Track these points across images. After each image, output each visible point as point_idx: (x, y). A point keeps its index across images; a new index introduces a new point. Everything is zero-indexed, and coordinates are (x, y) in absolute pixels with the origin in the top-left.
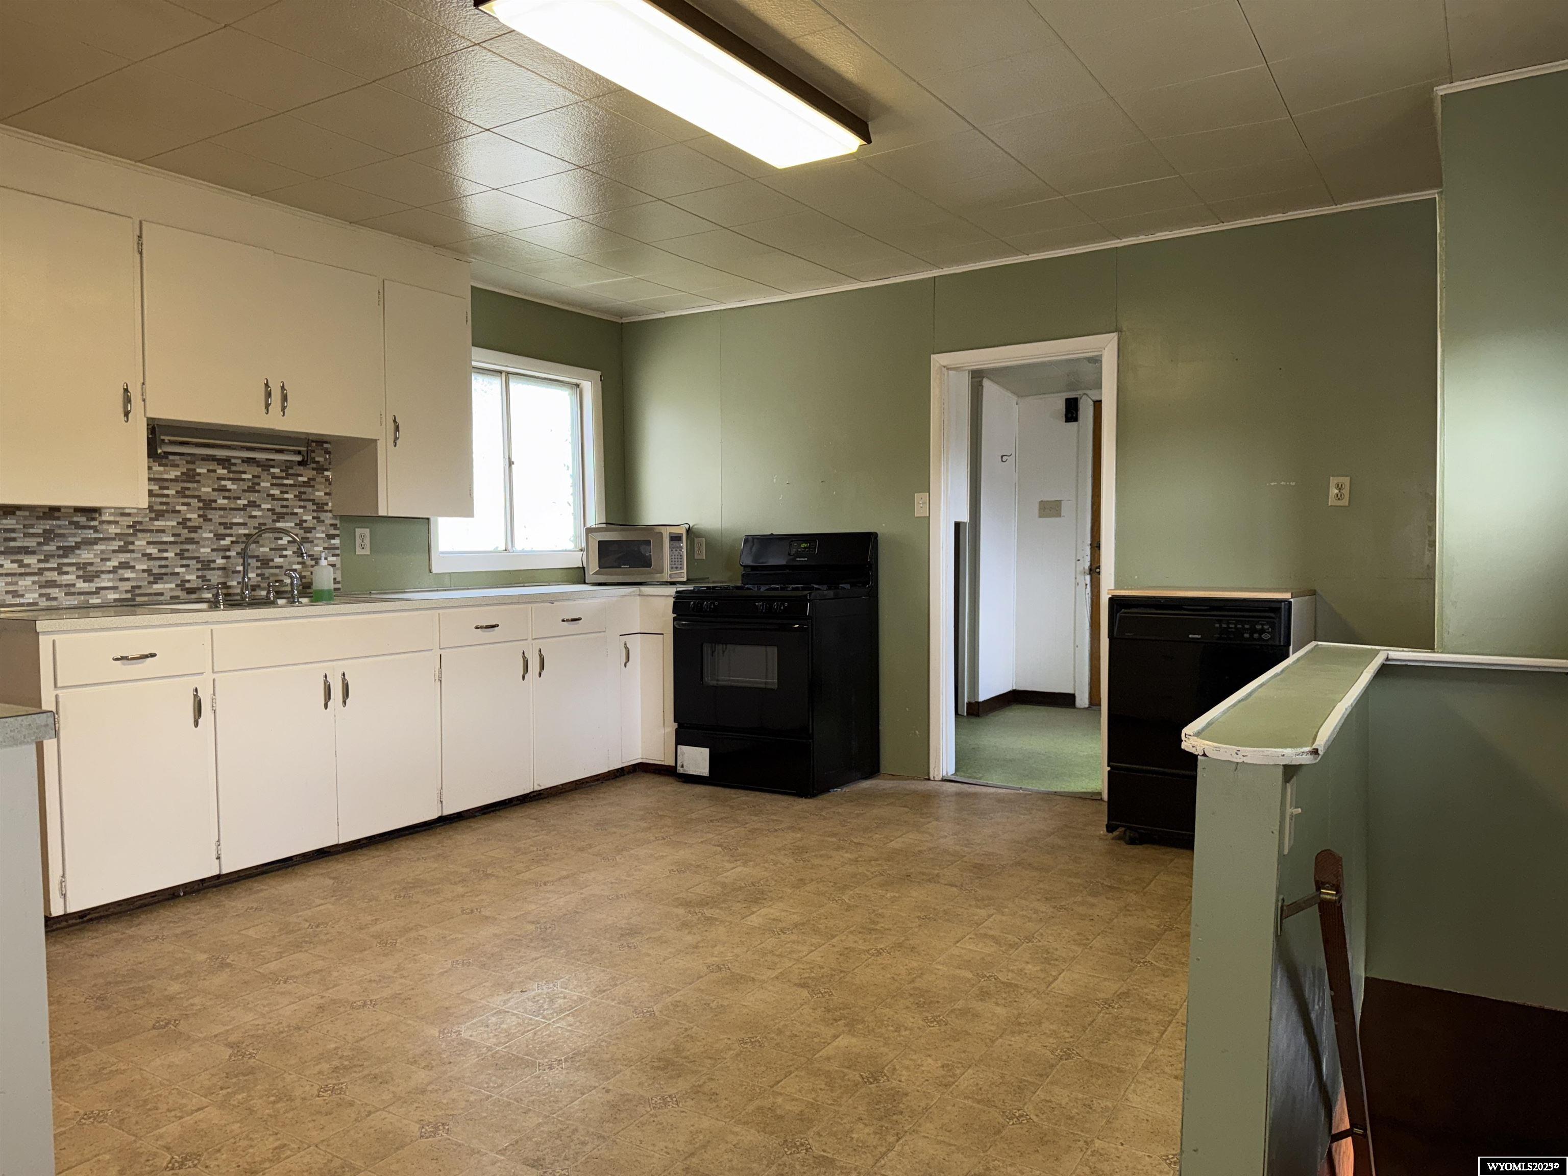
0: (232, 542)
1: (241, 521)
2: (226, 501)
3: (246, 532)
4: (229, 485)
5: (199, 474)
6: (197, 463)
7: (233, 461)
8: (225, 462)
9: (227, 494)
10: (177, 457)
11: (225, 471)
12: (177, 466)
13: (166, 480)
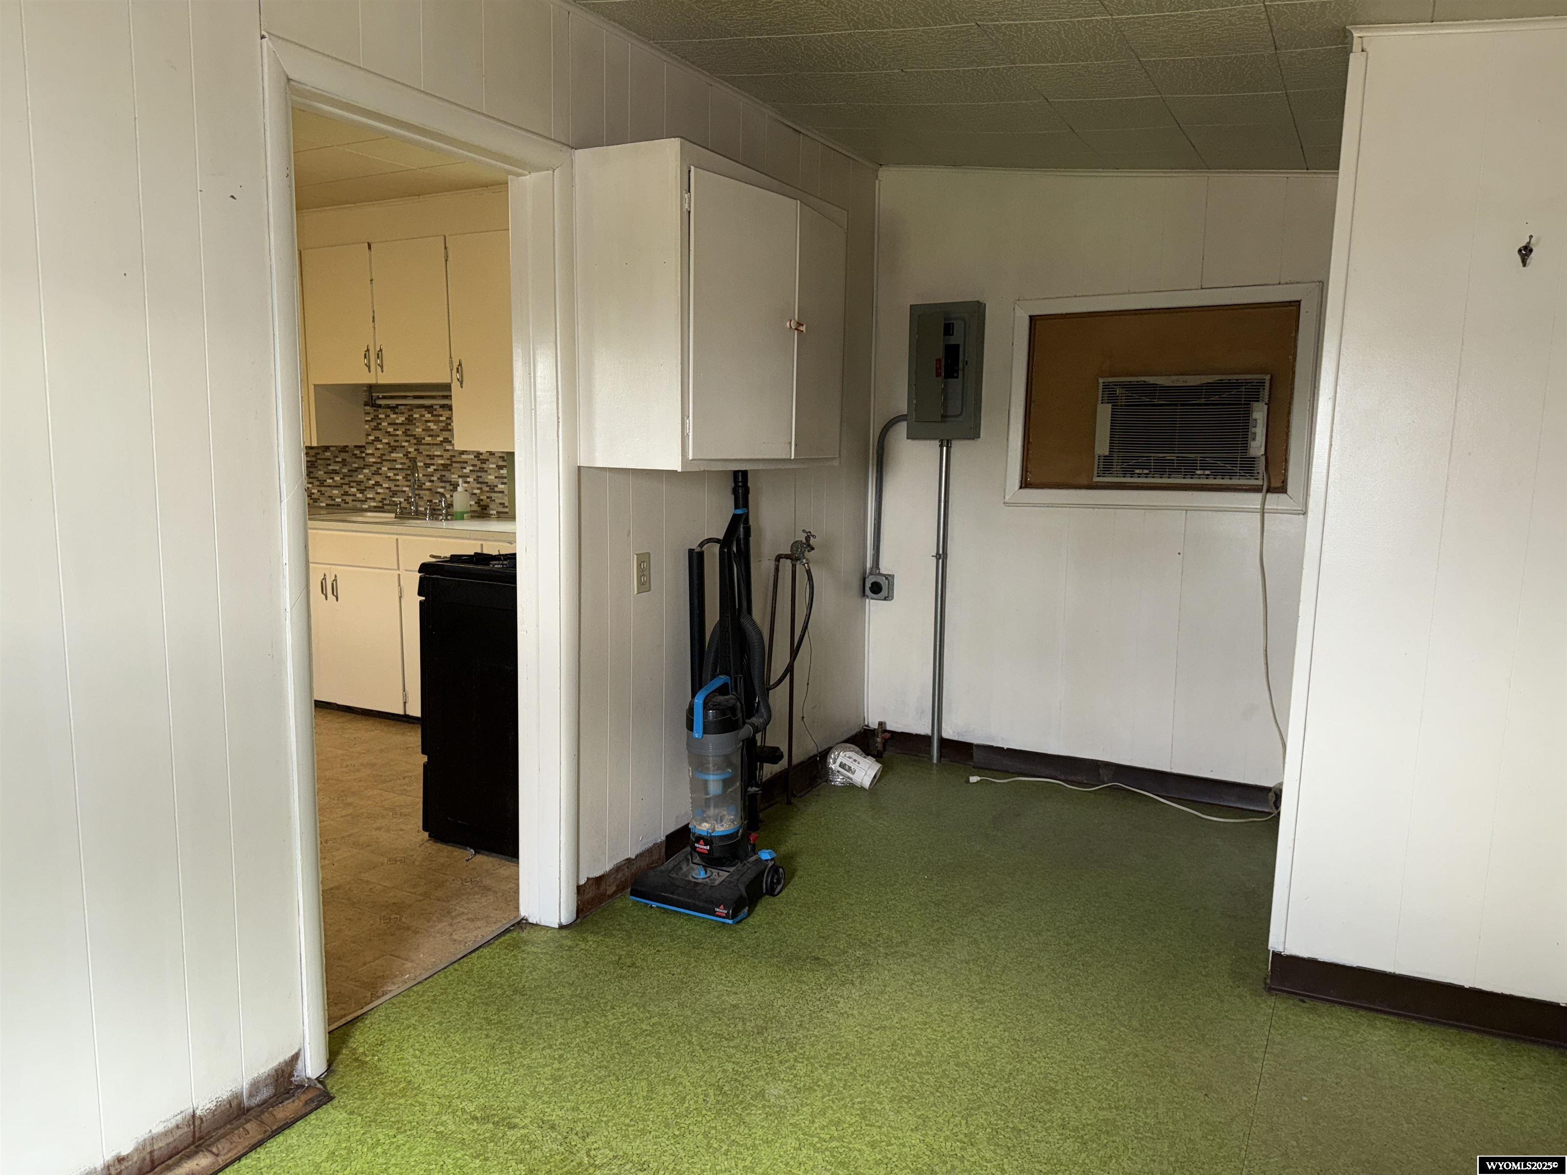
0: (435, 470)
1: (438, 453)
2: (430, 438)
3: (442, 462)
4: (431, 425)
5: (415, 419)
6: (414, 410)
7: (435, 407)
8: (430, 408)
9: (431, 433)
10: (403, 407)
11: (430, 415)
12: (403, 413)
13: (397, 424)
